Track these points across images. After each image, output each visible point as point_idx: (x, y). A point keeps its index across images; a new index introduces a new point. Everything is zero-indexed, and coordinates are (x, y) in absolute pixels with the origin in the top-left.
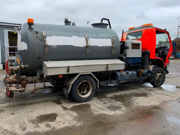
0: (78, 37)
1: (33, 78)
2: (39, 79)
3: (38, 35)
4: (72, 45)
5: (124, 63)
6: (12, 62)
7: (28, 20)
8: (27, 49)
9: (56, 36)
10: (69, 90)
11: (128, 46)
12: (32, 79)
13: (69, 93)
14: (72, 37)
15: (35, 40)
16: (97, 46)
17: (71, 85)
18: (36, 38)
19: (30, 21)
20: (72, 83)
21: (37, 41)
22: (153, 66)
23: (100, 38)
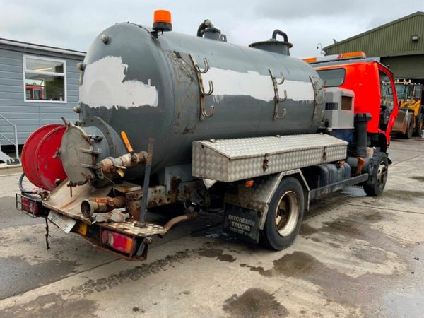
0: (257, 73)
1: (156, 191)
2: (169, 192)
3: (183, 62)
4: (252, 96)
5: (347, 143)
6: (96, 145)
7: (157, 13)
8: (156, 105)
9: (219, 68)
10: (263, 220)
11: (334, 102)
12: (154, 194)
13: (261, 227)
14: (247, 72)
15: (180, 77)
16: (292, 100)
17: (267, 205)
18: (180, 72)
19: (162, 19)
20: (268, 199)
21: (184, 82)
22: (374, 148)
23: (294, 80)
